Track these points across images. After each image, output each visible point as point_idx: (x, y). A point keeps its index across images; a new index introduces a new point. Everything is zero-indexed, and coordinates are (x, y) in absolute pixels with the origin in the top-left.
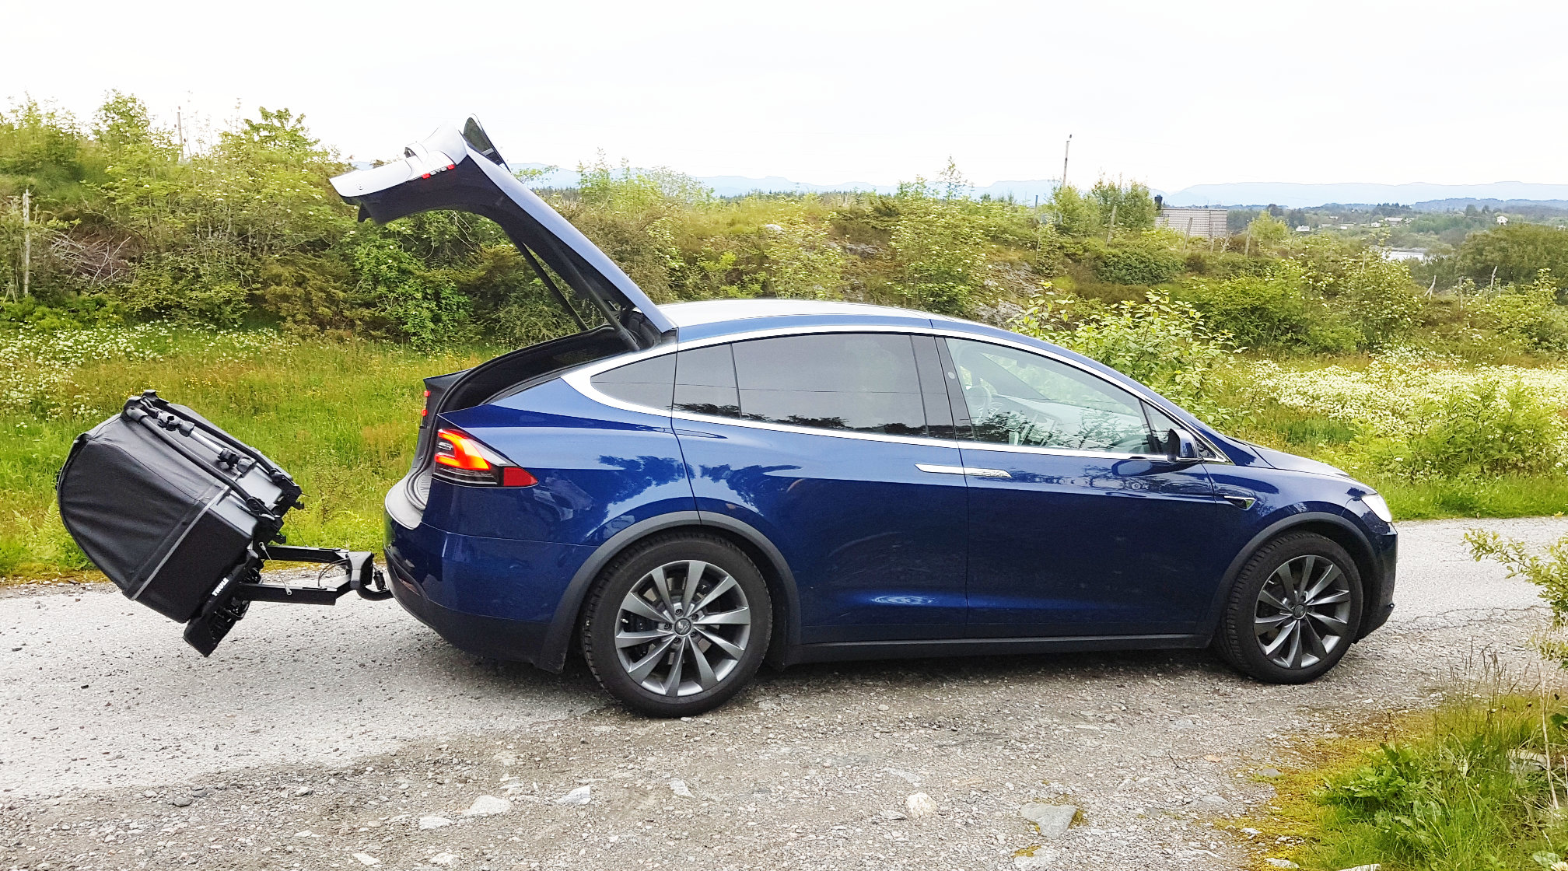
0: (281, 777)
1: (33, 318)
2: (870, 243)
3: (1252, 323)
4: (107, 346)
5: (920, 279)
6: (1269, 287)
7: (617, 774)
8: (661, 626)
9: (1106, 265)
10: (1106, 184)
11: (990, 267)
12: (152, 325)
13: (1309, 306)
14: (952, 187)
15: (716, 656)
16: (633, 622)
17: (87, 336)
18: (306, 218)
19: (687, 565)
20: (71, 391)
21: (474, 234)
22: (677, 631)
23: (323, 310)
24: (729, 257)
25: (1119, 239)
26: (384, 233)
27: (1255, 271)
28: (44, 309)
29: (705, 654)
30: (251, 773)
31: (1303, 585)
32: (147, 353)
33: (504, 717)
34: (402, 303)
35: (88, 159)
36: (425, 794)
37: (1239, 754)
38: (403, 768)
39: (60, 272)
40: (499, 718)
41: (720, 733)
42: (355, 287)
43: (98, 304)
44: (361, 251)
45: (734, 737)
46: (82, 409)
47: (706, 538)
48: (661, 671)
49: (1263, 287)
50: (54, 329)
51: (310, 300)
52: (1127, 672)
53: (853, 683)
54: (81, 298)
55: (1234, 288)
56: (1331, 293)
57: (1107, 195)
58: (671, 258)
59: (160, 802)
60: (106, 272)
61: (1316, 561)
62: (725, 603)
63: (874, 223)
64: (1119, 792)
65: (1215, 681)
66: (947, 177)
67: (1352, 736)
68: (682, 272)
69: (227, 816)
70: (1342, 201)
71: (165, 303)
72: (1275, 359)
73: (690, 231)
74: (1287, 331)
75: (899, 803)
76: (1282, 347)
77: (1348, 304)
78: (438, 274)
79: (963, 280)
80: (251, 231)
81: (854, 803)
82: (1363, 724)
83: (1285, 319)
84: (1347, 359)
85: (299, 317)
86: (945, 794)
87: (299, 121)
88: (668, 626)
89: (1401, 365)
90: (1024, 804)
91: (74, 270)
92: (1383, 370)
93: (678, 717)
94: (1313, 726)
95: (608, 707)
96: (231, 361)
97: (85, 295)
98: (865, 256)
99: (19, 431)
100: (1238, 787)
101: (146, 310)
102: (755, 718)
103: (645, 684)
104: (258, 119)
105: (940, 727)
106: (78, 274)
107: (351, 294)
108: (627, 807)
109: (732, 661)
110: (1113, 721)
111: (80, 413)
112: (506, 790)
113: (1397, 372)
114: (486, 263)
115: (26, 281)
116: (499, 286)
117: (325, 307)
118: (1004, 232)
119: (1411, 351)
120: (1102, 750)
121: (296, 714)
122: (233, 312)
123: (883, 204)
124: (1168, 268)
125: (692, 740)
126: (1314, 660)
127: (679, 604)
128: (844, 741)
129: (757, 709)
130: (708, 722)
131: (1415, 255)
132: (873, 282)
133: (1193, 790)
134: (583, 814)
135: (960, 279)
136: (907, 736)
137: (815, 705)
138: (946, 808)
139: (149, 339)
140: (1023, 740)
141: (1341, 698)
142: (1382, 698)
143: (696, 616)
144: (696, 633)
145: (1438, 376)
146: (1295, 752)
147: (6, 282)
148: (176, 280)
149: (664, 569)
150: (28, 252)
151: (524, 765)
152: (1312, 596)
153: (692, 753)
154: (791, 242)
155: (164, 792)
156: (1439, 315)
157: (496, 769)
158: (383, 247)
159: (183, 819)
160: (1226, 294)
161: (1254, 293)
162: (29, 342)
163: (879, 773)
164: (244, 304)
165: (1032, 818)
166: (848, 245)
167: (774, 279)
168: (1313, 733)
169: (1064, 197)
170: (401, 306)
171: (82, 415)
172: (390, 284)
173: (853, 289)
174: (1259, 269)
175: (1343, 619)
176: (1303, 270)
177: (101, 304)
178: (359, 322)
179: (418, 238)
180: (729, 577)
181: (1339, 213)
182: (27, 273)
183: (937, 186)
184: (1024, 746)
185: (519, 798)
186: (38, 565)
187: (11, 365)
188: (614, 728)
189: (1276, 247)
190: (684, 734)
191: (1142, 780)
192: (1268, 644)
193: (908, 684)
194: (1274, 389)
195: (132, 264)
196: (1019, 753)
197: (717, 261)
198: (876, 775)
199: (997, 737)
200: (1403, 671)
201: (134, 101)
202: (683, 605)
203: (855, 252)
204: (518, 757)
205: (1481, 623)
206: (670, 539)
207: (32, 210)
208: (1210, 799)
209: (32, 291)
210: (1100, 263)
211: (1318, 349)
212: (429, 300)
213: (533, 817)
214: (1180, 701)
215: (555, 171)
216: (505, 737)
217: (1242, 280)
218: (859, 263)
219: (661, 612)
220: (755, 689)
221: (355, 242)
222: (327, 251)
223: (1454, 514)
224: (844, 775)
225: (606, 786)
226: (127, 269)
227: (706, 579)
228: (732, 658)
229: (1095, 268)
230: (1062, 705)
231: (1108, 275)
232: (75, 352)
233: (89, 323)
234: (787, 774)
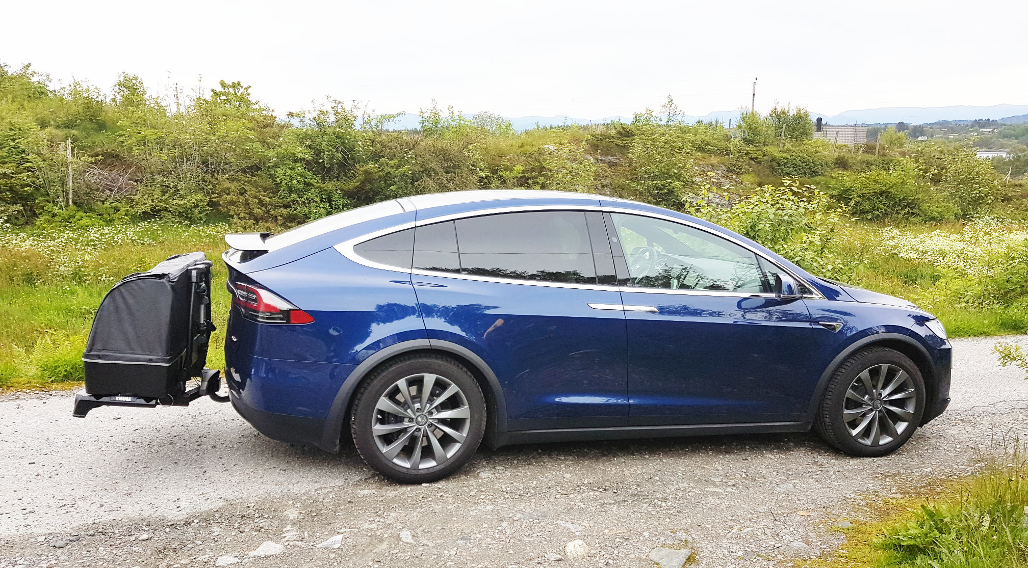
0: (134, 526)
1: (75, 220)
2: (614, 156)
3: (880, 202)
4: (120, 237)
5: (648, 178)
6: (892, 177)
7: (366, 526)
8: (406, 420)
9: (779, 165)
10: (779, 109)
11: (696, 168)
12: (149, 222)
13: (921, 189)
14: (671, 115)
15: (446, 441)
16: (385, 418)
17: (108, 230)
18: (247, 151)
19: (423, 377)
20: (97, 266)
21: (353, 159)
22: (417, 423)
23: (257, 211)
24: (519, 168)
25: (788, 146)
26: (295, 160)
27: (883, 167)
28: (81, 213)
29: (439, 440)
30: (115, 524)
31: (880, 385)
32: (146, 240)
33: (299, 484)
34: (307, 205)
35: (109, 117)
36: (228, 540)
37: (824, 510)
38: (220, 520)
39: (91, 190)
40: (296, 485)
41: (447, 495)
42: (277, 195)
43: (115, 210)
44: (280, 172)
45: (455, 498)
46: (104, 277)
47: (436, 358)
48: (407, 452)
49: (888, 177)
50: (88, 226)
51: (249, 204)
52: (751, 449)
53: (550, 458)
54: (105, 206)
55: (868, 179)
56: (936, 180)
57: (780, 117)
58: (480, 170)
59: (46, 545)
60: (120, 189)
61: (889, 368)
62: (453, 403)
63: (617, 141)
64: (728, 539)
65: (816, 455)
66: (667, 109)
67: (911, 496)
68: (488, 179)
69: (88, 555)
70: (950, 118)
71: (157, 208)
72: (897, 226)
73: (494, 152)
74: (905, 207)
75: (561, 548)
76: (902, 218)
77: (948, 187)
78: (330, 186)
79: (678, 177)
80: (210, 160)
81: (528, 548)
82: (922, 487)
83: (904, 199)
84: (948, 225)
85: (242, 215)
86: (597, 541)
87: (246, 89)
88: (411, 420)
89: (985, 228)
90: (654, 548)
91: (101, 188)
92: (972, 232)
93: (420, 483)
94: (883, 488)
95: (373, 476)
96: (198, 244)
97: (107, 204)
98: (611, 165)
99: (64, 292)
100: (818, 535)
101: (144, 213)
102: (474, 484)
103: (396, 461)
104: (219, 89)
105: (605, 490)
106: (103, 191)
107: (275, 200)
108: (366, 551)
109: (458, 444)
110: (734, 485)
111: (102, 279)
112: (285, 537)
113: (983, 233)
114: (360, 177)
115: (70, 196)
116: (369, 192)
117: (258, 208)
118: (707, 144)
119: (993, 219)
120: (722, 507)
121: (160, 481)
122: (200, 213)
123: (623, 128)
124: (822, 166)
125: (426, 500)
126: (889, 439)
127: (419, 404)
128: (533, 501)
129: (477, 477)
130: (440, 487)
131: (999, 154)
132: (617, 182)
133: (784, 537)
134: (333, 556)
135: (676, 178)
136: (579, 497)
137: (520, 474)
138: (595, 552)
139: (147, 231)
140: (664, 499)
141: (908, 468)
142: (938, 467)
143: (430, 413)
144: (431, 425)
145: (1011, 236)
146: (866, 509)
147: (58, 197)
148: (164, 193)
149: (407, 380)
150: (71, 178)
151: (303, 519)
152: (887, 394)
153: (423, 510)
154: (559, 157)
155: (51, 537)
156: (1013, 193)
157: (283, 521)
158: (294, 169)
159: (56, 557)
160: (862, 183)
161: (882, 181)
162: (72, 235)
163: (552, 525)
164: (207, 208)
165: (656, 560)
166: (600, 157)
167: (548, 182)
168: (882, 493)
169: (749, 118)
170: (307, 207)
171: (104, 281)
172: (300, 193)
173: (603, 187)
174: (886, 165)
175: (911, 410)
176: (916, 165)
177: (117, 209)
178: (279, 218)
179: (317, 163)
180: (453, 385)
181: (947, 127)
182: (71, 191)
183: (660, 116)
184: (664, 504)
185: (291, 544)
186: (24, 379)
187: (61, 250)
188: (374, 491)
189: (898, 150)
190: (421, 496)
191: (746, 530)
192: (854, 429)
193: (590, 458)
194: (895, 247)
195: (136, 184)
196: (659, 509)
197: (511, 171)
198: (550, 526)
199: (645, 497)
200: (958, 446)
201: (136, 79)
202: (421, 405)
203: (604, 162)
204: (301, 513)
205: (1021, 411)
206: (409, 359)
207: (73, 150)
208: (796, 544)
209: (75, 203)
210: (774, 164)
211: (927, 219)
212: (324, 202)
213: (297, 558)
214: (787, 470)
215: (403, 115)
216: (296, 498)
217: (874, 173)
218: (607, 169)
219: (406, 410)
220: (479, 463)
221: (276, 166)
222: (260, 172)
223: (1010, 332)
224: (526, 526)
225: (355, 534)
226: (133, 187)
227: (437, 386)
228: (458, 442)
229: (771, 167)
230: (699, 473)
231: (780, 171)
232: (101, 241)
233: (110, 222)
234: (486, 525)
